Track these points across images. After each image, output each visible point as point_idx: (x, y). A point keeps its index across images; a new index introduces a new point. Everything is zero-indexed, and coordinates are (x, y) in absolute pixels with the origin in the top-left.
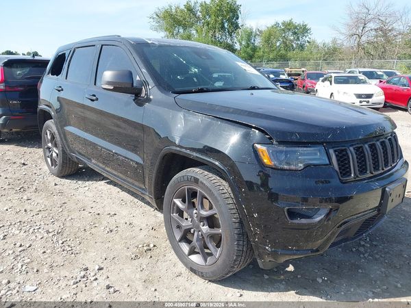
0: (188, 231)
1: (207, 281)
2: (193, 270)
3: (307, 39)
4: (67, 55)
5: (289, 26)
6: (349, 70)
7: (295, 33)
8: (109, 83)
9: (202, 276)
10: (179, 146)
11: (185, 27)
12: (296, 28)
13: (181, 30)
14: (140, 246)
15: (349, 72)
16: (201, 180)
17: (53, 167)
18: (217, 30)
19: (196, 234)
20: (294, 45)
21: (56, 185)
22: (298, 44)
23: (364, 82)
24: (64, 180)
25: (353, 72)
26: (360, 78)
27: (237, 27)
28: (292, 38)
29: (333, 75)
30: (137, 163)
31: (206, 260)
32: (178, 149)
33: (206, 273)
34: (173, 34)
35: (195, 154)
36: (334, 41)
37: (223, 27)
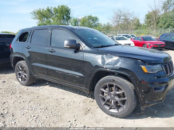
0: (108, 101)
1: (119, 118)
2: (112, 115)
3: (97, 23)
4: (29, 33)
5: (90, 18)
6: (118, 35)
7: (93, 20)
8: (67, 45)
9: (117, 117)
10: (105, 68)
11: (47, 18)
12: (93, 18)
13: (46, 19)
14: (84, 109)
15: (118, 36)
16: (116, 80)
17: (23, 82)
18: (61, 19)
19: (113, 101)
20: (93, 25)
21: (27, 89)
22: (94, 25)
23: (127, 39)
24: (29, 87)
25: (120, 36)
26: (125, 38)
27: (69, 18)
28: (92, 22)
29: (115, 37)
30: (79, 76)
31: (118, 111)
32: (104, 69)
33: (119, 115)
34: (42, 21)
35: (114, 71)
36: (108, 23)
37: (64, 18)
